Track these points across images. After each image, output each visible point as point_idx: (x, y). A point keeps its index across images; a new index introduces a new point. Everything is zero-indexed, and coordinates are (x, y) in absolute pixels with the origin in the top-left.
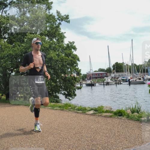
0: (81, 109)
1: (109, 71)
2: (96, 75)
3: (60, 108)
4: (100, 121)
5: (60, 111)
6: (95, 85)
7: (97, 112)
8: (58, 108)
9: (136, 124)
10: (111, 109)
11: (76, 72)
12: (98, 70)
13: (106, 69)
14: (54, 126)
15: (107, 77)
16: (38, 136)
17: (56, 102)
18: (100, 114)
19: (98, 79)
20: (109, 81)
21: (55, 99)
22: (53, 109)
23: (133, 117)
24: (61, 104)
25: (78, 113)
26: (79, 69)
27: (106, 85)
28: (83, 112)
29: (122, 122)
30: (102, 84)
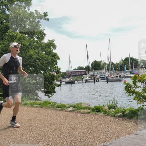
0: (61, 106)
1: (87, 69)
2: (76, 73)
3: (40, 106)
4: (79, 118)
5: (39, 109)
6: (74, 83)
7: (76, 109)
8: (37, 106)
9: (113, 119)
10: (90, 106)
11: (56, 70)
12: (78, 68)
13: (85, 67)
15: (86, 75)
16: (17, 134)
18: (79, 111)
19: (77, 77)
20: (88, 78)
22: (33, 107)
23: (110, 113)
24: (40, 101)
25: (57, 110)
26: (59, 67)
27: (85, 82)
28: (62, 109)
29: (99, 117)
30: (82, 81)
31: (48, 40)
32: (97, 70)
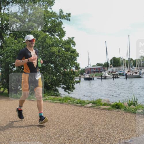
0: (80, 102)
1: (106, 65)
2: (94, 69)
3: (60, 101)
4: (98, 114)
5: (59, 104)
6: (93, 79)
7: (96, 105)
8: (57, 101)
9: (133, 116)
10: (109, 102)
11: (75, 66)
12: (96, 65)
13: (103, 64)
14: (54, 119)
15: (105, 71)
17: (56, 96)
18: (98, 107)
19: (96, 73)
20: (107, 75)
21: (55, 93)
22: (53, 102)
23: (130, 110)
24: (60, 97)
25: (77, 106)
26: (78, 63)
27: (104, 79)
28: (82, 105)
29: (119, 114)
30: (100, 78)
31: (68, 37)
32: (116, 66)
